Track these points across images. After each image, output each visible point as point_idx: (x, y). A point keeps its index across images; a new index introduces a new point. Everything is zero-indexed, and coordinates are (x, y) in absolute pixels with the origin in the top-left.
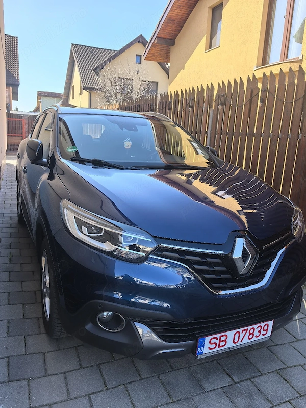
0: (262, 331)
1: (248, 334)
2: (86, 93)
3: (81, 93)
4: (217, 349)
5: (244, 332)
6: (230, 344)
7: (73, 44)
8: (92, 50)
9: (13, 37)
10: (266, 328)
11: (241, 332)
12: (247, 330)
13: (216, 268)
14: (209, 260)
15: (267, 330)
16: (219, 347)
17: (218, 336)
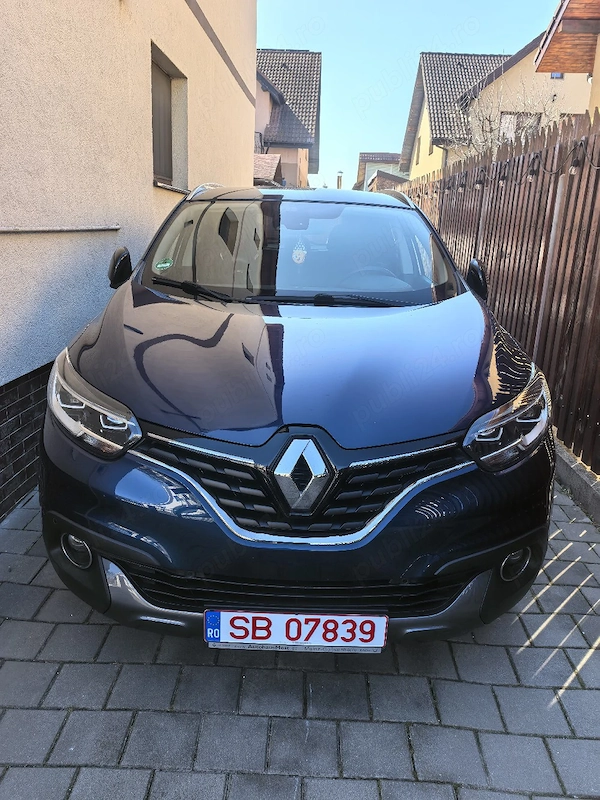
0: (357, 631)
1: (320, 629)
2: (438, 151)
3: (431, 152)
4: (249, 640)
5: (312, 624)
6: (278, 639)
7: (423, 53)
8: (461, 61)
9: (313, 53)
10: (367, 628)
11: (303, 622)
12: (318, 621)
13: (243, 489)
14: (228, 471)
15: (372, 633)
16: (254, 637)
17: (249, 616)
